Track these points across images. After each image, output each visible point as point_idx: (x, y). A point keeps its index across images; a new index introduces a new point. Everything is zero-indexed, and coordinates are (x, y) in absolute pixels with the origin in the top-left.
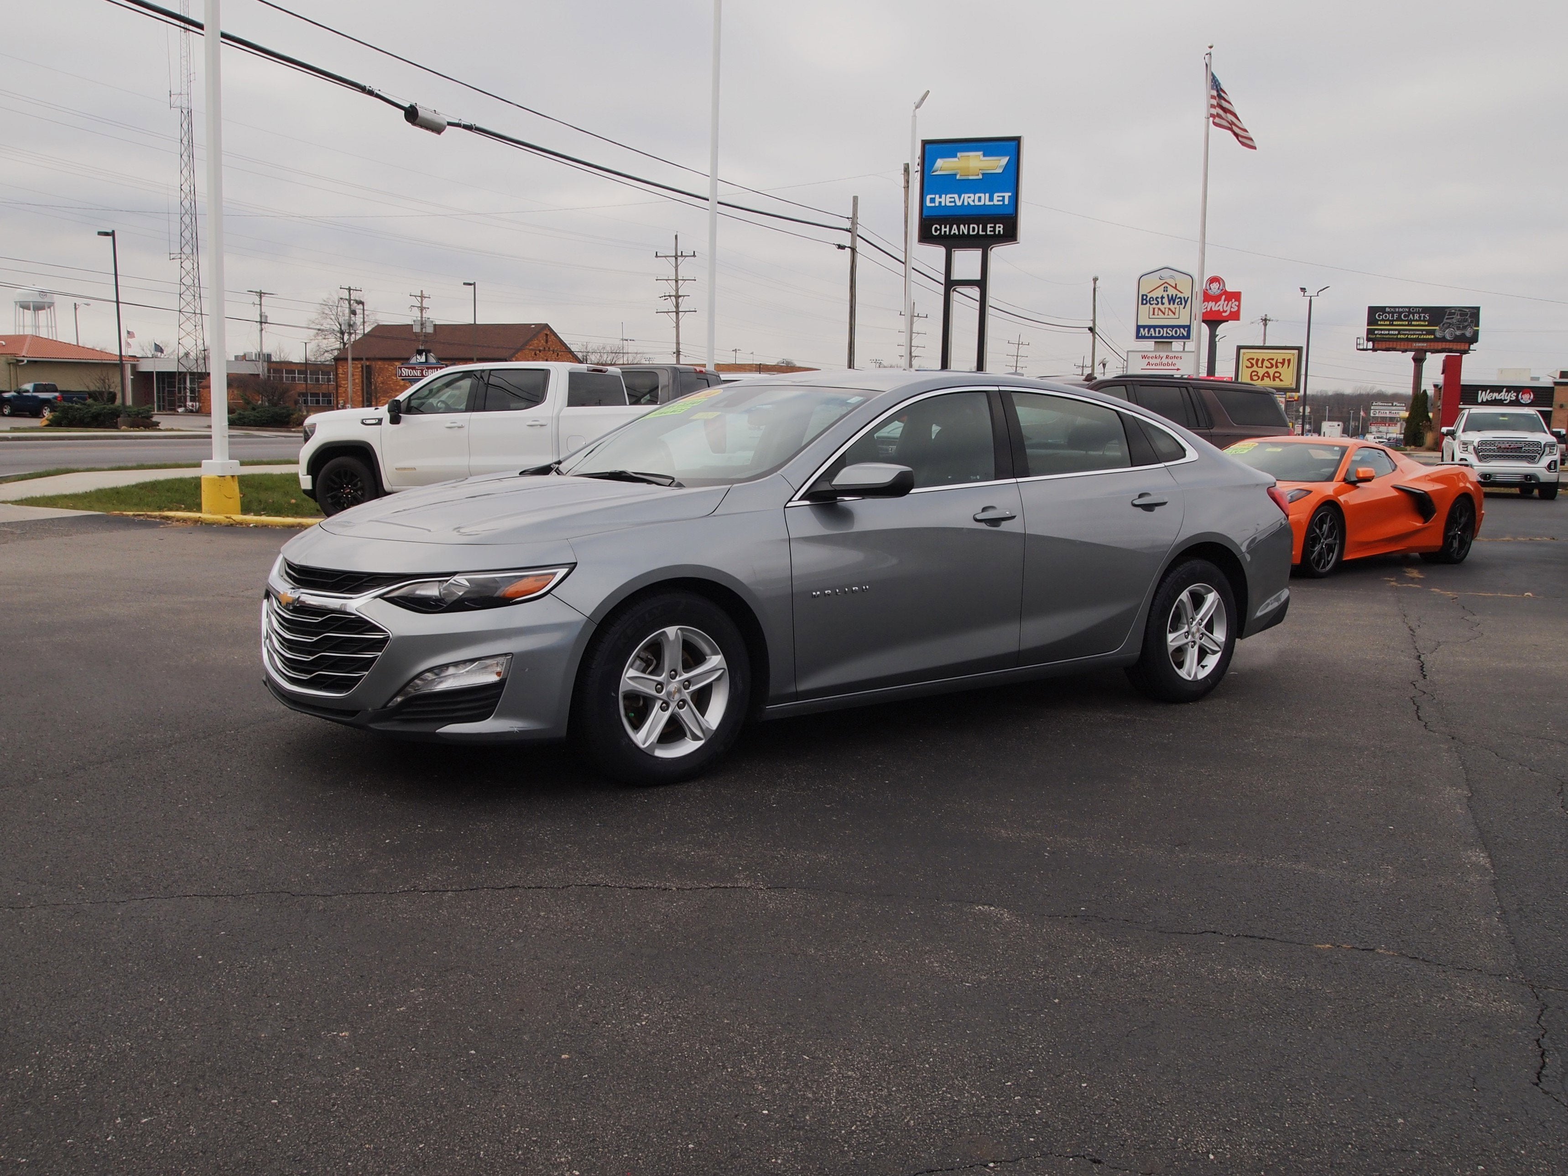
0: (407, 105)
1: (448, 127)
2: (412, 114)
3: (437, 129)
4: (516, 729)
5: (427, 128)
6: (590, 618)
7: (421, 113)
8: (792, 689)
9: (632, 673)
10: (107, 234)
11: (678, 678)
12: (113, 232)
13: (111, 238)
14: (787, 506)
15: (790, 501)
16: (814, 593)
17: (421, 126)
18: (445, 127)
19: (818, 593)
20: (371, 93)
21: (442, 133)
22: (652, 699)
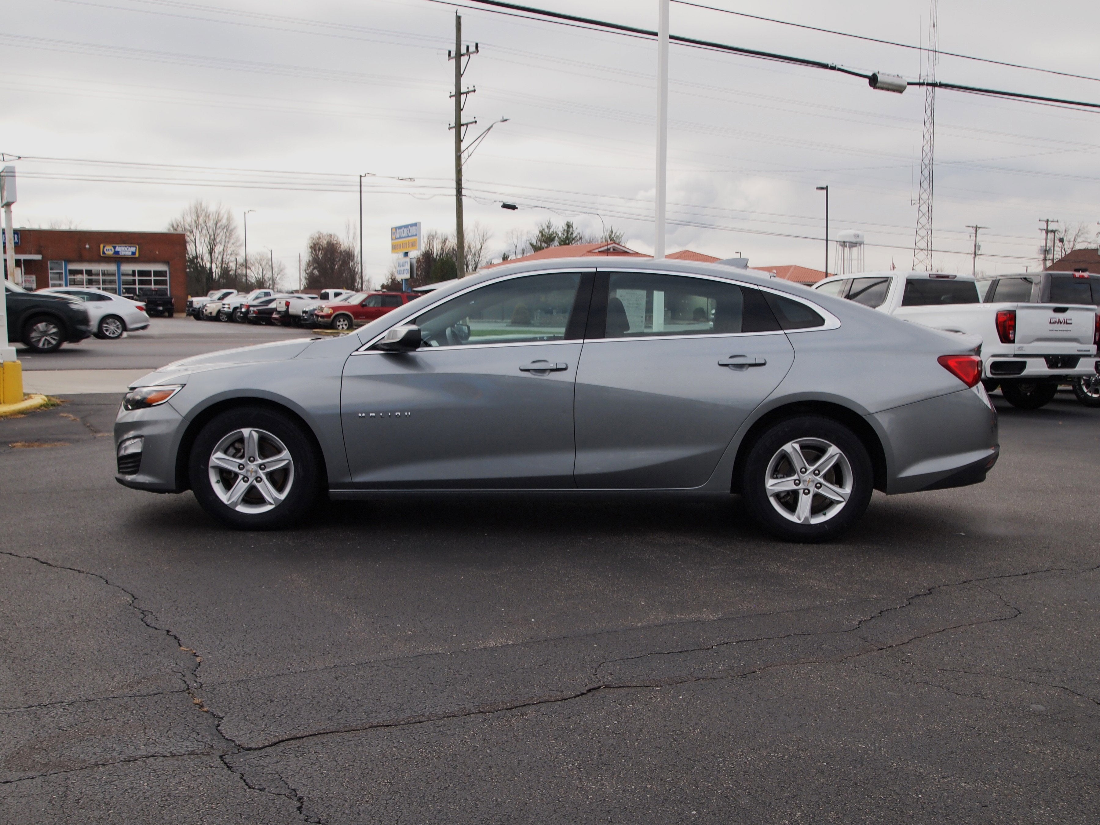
0: (870, 74)
1: (908, 87)
2: (873, 81)
3: (899, 89)
4: (147, 482)
5: (888, 90)
6: (185, 418)
7: (880, 78)
8: (348, 480)
9: (219, 454)
10: (822, 188)
11: (255, 463)
12: (827, 187)
13: (825, 191)
14: (352, 354)
15: (357, 350)
16: (360, 415)
17: (883, 89)
18: (905, 88)
19: (364, 415)
20: (833, 68)
21: (904, 93)
22: (237, 475)
